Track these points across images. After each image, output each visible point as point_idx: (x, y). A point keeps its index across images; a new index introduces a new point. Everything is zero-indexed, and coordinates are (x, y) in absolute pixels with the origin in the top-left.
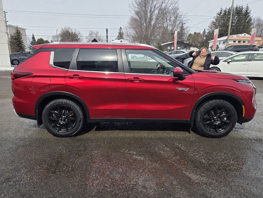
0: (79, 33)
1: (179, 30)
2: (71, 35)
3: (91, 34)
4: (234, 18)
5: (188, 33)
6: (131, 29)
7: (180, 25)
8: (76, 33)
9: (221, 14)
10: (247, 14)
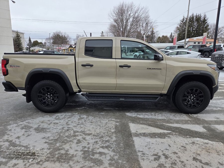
0: (68, 36)
1: (150, 34)
2: (61, 38)
3: (78, 36)
4: (194, 24)
5: (157, 36)
6: (111, 33)
7: (151, 30)
8: (66, 36)
9: (184, 21)
10: (205, 21)
